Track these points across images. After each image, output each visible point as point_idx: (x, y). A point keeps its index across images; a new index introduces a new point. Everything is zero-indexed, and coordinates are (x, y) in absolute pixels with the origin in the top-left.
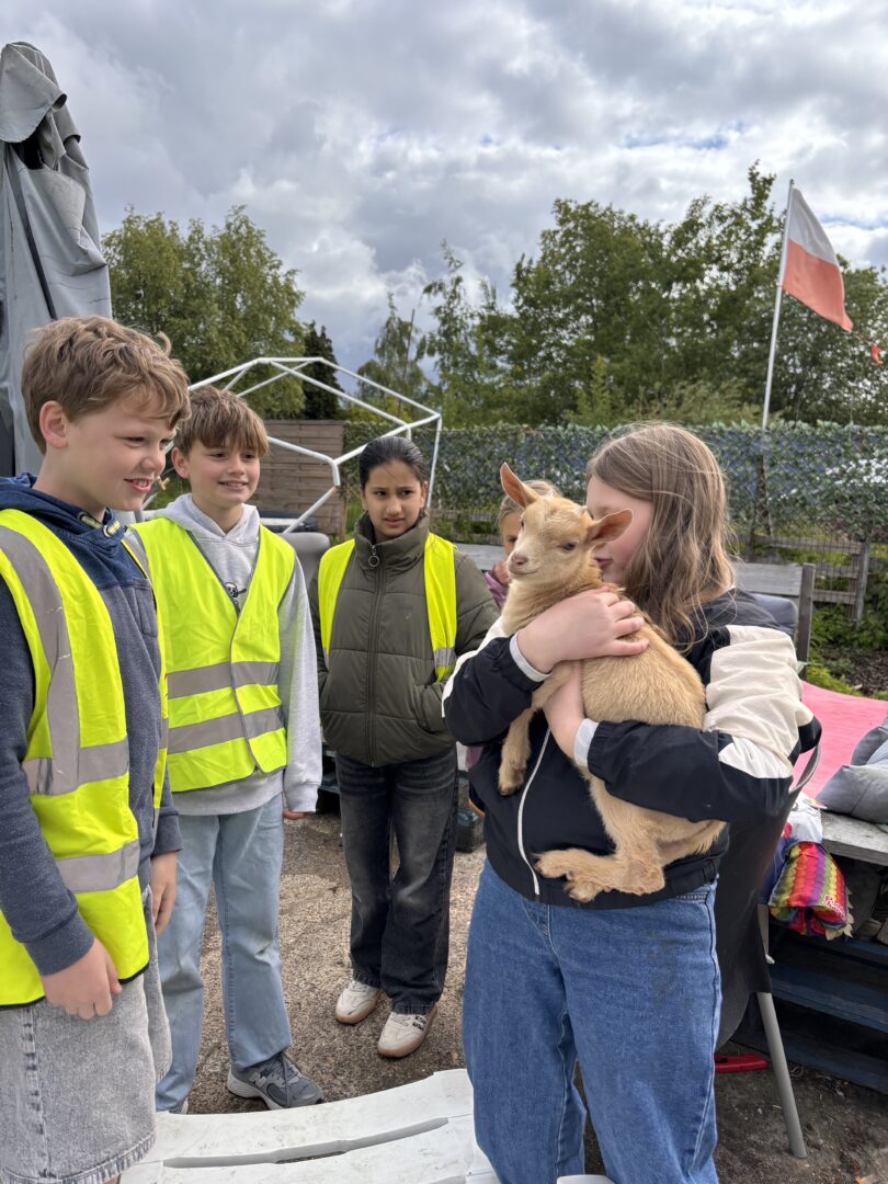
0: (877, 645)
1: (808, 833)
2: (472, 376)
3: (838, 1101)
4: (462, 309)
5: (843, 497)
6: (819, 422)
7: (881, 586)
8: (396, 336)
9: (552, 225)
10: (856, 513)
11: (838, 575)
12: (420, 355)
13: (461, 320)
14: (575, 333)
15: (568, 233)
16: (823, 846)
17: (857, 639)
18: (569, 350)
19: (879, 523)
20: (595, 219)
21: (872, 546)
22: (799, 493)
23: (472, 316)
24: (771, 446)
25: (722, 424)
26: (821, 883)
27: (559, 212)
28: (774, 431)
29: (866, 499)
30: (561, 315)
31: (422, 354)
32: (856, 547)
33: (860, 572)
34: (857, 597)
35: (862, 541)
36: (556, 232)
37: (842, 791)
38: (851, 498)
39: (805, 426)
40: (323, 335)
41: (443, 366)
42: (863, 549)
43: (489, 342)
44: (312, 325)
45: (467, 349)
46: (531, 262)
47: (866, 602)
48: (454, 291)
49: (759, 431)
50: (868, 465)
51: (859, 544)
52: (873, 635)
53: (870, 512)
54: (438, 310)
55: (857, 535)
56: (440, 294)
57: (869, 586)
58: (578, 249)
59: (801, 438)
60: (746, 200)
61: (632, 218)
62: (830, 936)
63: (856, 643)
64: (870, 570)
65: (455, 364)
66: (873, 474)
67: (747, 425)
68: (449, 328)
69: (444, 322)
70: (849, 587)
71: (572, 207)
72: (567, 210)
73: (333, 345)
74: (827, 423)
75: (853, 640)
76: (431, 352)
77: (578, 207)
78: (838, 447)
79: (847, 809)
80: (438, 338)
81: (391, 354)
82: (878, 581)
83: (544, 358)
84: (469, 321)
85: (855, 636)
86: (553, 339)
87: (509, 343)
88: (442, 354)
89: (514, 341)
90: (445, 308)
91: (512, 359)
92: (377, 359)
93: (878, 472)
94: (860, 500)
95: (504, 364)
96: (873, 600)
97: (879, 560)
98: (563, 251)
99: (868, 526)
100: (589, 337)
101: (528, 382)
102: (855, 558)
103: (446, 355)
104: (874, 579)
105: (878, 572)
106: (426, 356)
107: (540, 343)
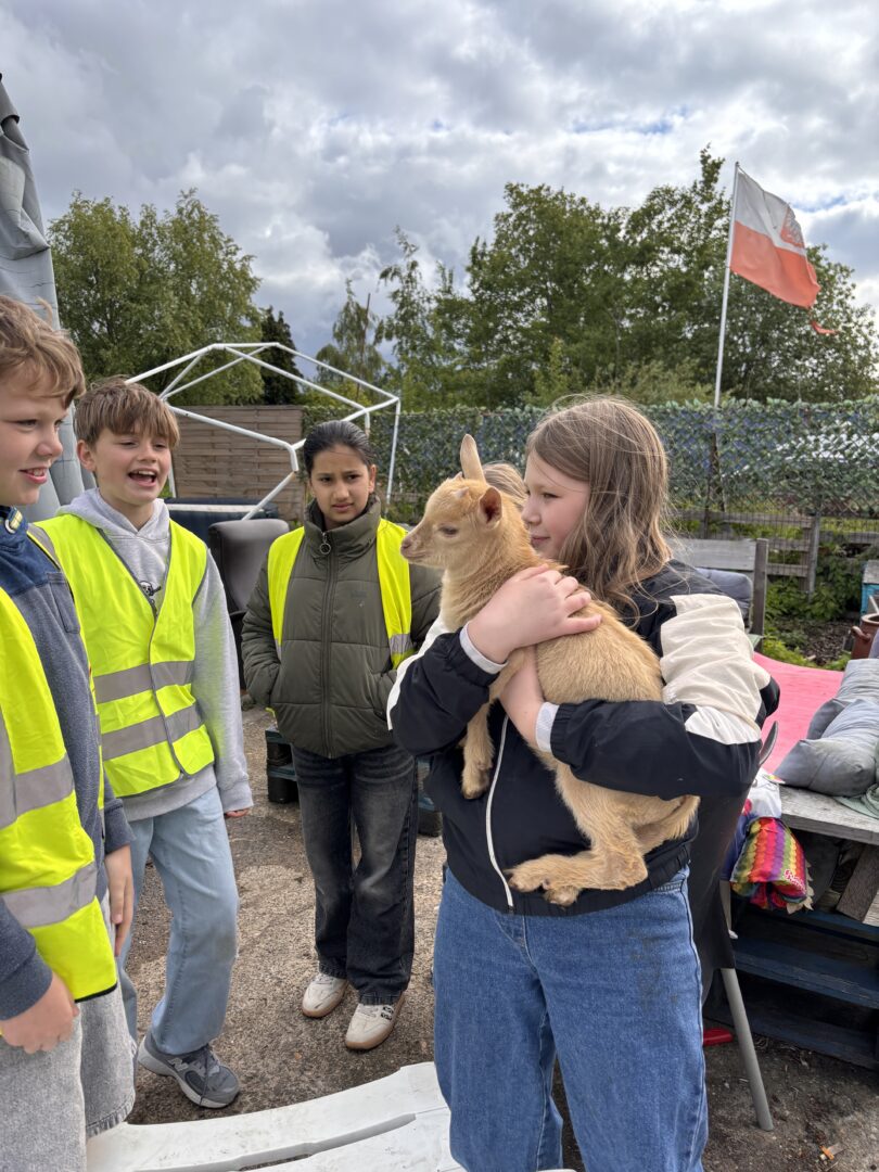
0: (828, 616)
1: (767, 807)
2: (431, 359)
3: (802, 1071)
4: (419, 293)
5: (793, 473)
6: (769, 400)
7: (831, 558)
8: (354, 321)
9: (506, 208)
10: (806, 488)
11: (790, 549)
12: (378, 339)
13: (418, 305)
14: (531, 315)
15: (521, 217)
16: (782, 821)
17: (809, 610)
18: (524, 331)
19: (827, 497)
20: (547, 202)
21: (822, 519)
22: (751, 469)
23: (429, 300)
24: (724, 424)
25: (675, 403)
26: (781, 858)
27: (511, 196)
28: (726, 409)
29: (816, 473)
30: (516, 299)
31: (381, 338)
32: (807, 522)
33: (811, 545)
34: (808, 570)
35: (812, 515)
36: (509, 215)
37: (800, 766)
38: (801, 473)
39: (755, 403)
40: (281, 320)
41: (401, 350)
42: (814, 523)
43: (446, 326)
44: (269, 311)
45: (425, 332)
46: (485, 244)
47: (818, 575)
48: (410, 276)
49: (711, 410)
50: (817, 440)
51: (810, 518)
52: (825, 606)
53: (819, 487)
54: (395, 295)
55: (808, 509)
56: (397, 279)
57: (820, 558)
58: (531, 233)
59: (752, 416)
60: (695, 183)
61: (583, 201)
62: (791, 909)
63: (808, 615)
64: (821, 544)
65: (414, 348)
66: (821, 449)
67: (700, 404)
68: (406, 312)
69: (401, 306)
70: (801, 561)
71: (524, 190)
72: (519, 194)
73: (291, 331)
74: (777, 401)
75: (805, 612)
76: (389, 337)
77: (530, 191)
78: (787, 423)
79: (804, 782)
80: (395, 322)
81: (350, 339)
82: (829, 554)
83: (501, 341)
84: (426, 305)
85: (808, 607)
86: (510, 322)
87: (466, 326)
88: (400, 338)
89: (471, 324)
90: (403, 292)
91: (470, 342)
92: (335, 344)
93: (826, 448)
94: (809, 475)
95: (462, 347)
96: (824, 573)
97: (829, 534)
98: (516, 234)
99: (818, 500)
100: (544, 319)
101: (485, 364)
102: (806, 532)
103: (404, 338)
104: (824, 552)
105: (828, 545)
106: (384, 340)
107: (497, 326)
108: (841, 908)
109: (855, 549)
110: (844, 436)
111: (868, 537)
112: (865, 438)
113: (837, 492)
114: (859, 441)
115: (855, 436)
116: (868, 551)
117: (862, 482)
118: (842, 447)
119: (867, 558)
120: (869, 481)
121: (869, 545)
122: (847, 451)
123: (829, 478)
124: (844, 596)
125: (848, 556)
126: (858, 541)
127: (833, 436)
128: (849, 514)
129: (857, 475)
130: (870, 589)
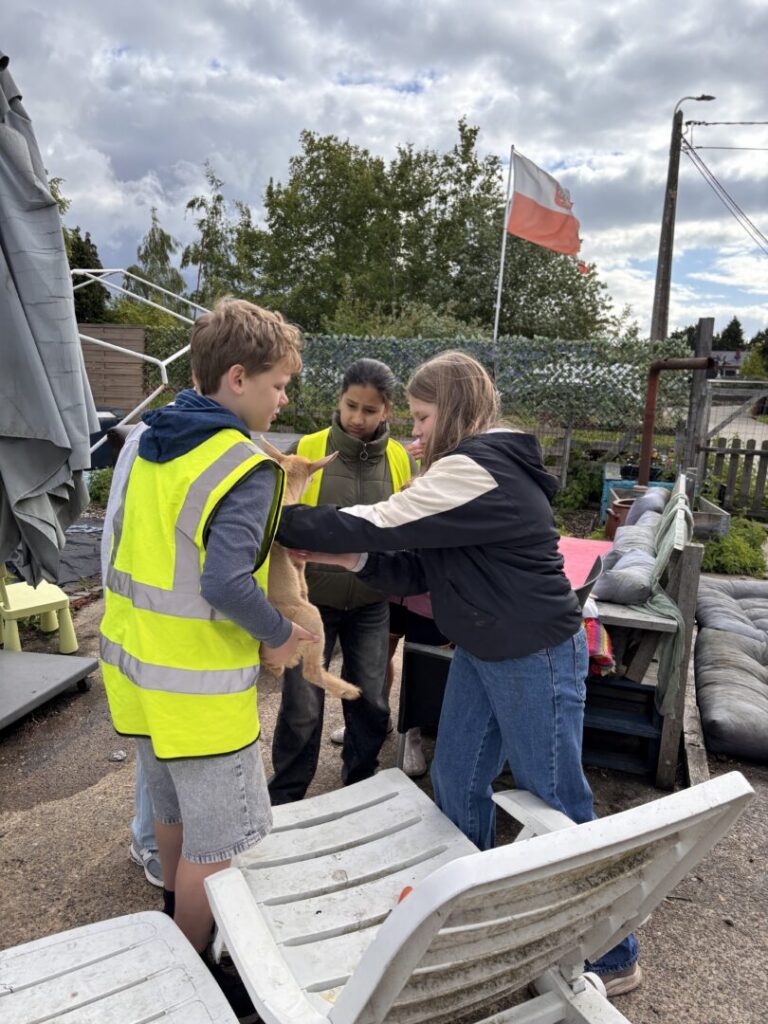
0: (577, 505)
1: (589, 612)
2: (233, 284)
4: (222, 224)
5: (553, 395)
6: (535, 336)
7: (580, 461)
8: (159, 246)
9: (300, 152)
10: (561, 407)
11: (548, 454)
12: (185, 263)
13: (222, 234)
14: (320, 251)
15: (313, 162)
16: (598, 620)
17: (563, 501)
18: (314, 263)
19: (577, 414)
20: (335, 151)
21: (573, 431)
22: (521, 391)
23: (231, 231)
24: (500, 355)
25: (463, 337)
26: (599, 642)
27: (304, 141)
28: (502, 343)
29: (569, 395)
30: (308, 235)
31: (188, 262)
32: (560, 432)
33: (565, 451)
34: (562, 470)
35: (566, 427)
36: (302, 159)
38: (558, 395)
39: (525, 339)
40: (88, 240)
41: (206, 273)
42: (566, 433)
43: (248, 257)
44: (77, 230)
45: (228, 259)
46: (279, 185)
47: (568, 474)
48: (215, 208)
49: (491, 343)
50: (570, 370)
51: (564, 430)
52: (575, 498)
53: (571, 406)
54: (201, 224)
55: (562, 423)
56: (203, 209)
57: (570, 461)
58: (321, 177)
59: (520, 349)
60: (456, 147)
61: (366, 153)
62: (604, 674)
63: (562, 505)
64: (571, 450)
65: (218, 274)
66: (574, 376)
67: (482, 338)
68: (211, 241)
69: (206, 234)
70: (557, 463)
71: (316, 139)
72: (312, 141)
73: (98, 251)
74: (541, 338)
75: (560, 502)
76: (195, 262)
77: (321, 140)
78: (549, 356)
80: (201, 248)
81: (153, 261)
82: (577, 458)
83: (294, 271)
84: (229, 236)
85: (562, 499)
86: (302, 255)
87: (263, 257)
88: (205, 263)
89: (268, 255)
90: (208, 222)
91: (266, 270)
92: (140, 265)
93: (577, 376)
94: (565, 397)
95: (261, 276)
96: (573, 473)
97: (578, 442)
98: (308, 177)
99: (570, 416)
100: (331, 254)
101: (281, 291)
102: (562, 441)
103: (209, 264)
104: (574, 456)
105: (577, 451)
106: (190, 264)
107: (292, 257)
108: (629, 676)
109: (595, 455)
110: (590, 367)
111: (606, 445)
112: (606, 369)
113: (585, 411)
114: (600, 372)
115: (598, 368)
116: (606, 456)
117: (602, 403)
118: (589, 375)
119: (605, 461)
120: (608, 402)
121: (606, 451)
122: (592, 379)
123: (578, 399)
124: (588, 490)
125: (591, 459)
126: (599, 448)
127: (582, 366)
128: (593, 427)
129: (599, 397)
130: (611, 484)
